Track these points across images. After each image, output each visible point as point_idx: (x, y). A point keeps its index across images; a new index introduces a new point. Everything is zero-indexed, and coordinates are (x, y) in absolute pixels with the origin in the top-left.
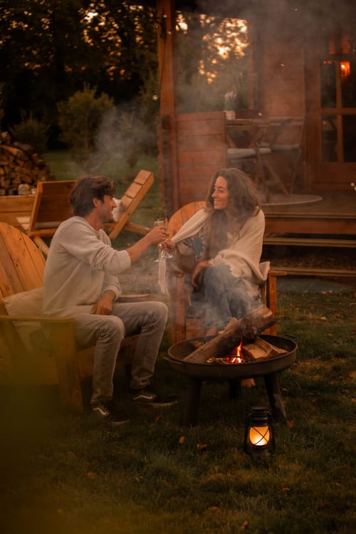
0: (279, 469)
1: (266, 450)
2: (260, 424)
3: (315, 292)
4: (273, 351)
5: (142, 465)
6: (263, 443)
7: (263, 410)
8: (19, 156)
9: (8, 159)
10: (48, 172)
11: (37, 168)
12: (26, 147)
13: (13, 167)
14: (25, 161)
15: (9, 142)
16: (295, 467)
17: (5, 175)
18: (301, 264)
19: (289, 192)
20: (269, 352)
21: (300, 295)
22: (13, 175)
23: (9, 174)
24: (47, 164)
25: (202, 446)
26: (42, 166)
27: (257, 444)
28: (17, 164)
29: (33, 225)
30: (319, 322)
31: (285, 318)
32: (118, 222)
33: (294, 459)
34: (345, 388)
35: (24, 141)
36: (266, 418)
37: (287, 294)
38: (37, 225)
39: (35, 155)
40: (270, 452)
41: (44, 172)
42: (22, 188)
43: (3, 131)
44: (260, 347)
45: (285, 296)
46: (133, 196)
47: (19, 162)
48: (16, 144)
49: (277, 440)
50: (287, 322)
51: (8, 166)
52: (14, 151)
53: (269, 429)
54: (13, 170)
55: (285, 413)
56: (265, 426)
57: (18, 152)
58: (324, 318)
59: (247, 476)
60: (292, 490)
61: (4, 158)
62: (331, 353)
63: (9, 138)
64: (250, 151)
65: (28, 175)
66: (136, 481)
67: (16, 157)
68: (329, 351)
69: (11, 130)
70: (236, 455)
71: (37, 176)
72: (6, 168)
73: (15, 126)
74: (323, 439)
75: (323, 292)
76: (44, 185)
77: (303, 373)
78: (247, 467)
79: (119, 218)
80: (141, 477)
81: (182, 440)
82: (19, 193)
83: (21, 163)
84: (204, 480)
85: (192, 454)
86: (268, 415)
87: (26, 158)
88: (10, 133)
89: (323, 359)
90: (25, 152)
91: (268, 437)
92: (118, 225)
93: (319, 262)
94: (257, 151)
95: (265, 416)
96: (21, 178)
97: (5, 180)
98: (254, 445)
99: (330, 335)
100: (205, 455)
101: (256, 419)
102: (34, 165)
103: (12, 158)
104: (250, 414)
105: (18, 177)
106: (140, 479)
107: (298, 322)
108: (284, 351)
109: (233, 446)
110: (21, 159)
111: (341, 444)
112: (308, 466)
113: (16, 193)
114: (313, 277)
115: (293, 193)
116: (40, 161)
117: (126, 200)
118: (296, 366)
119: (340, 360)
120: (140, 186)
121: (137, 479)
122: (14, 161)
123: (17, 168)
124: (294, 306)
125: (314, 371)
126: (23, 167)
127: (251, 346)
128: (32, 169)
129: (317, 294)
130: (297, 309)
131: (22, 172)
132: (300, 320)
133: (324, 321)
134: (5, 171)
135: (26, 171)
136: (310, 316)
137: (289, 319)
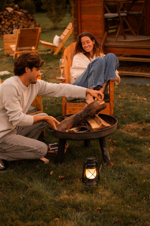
0: (99, 194)
1: (94, 181)
2: (91, 167)
3: (144, 85)
4: (103, 125)
5: (26, 188)
6: (93, 177)
7: (93, 160)
8: (22, 15)
9: (17, 17)
10: (35, 23)
11: (30, 21)
12: (25, 11)
13: (19, 20)
14: (25, 18)
15: (18, 9)
16: (107, 193)
17: (15, 24)
18: (139, 70)
19: (136, 34)
20: (100, 125)
21: (136, 86)
22: (19, 24)
23: (17, 23)
24: (35, 19)
25: (62, 177)
26: (32, 20)
27: (90, 178)
28: (21, 19)
29: (17, 49)
30: (142, 101)
31: (126, 99)
32: (58, 47)
33: (108, 188)
34: (147, 141)
35: (25, 9)
36: (95, 164)
37: (130, 85)
38: (18, 48)
39: (29, 15)
40: (97, 182)
41: (33, 23)
42: (15, 31)
43: (16, 4)
44: (97, 122)
45: (129, 86)
46: (65, 35)
47: (22, 18)
48: (21, 10)
49: (101, 175)
50: (126, 101)
51: (17, 20)
52: (20, 13)
53: (96, 170)
54: (19, 22)
55: (109, 158)
56: (94, 168)
57: (21, 14)
58: (145, 99)
59: (80, 198)
60: (102, 209)
61: (15, 16)
62: (144, 120)
63: (19, 7)
64: (116, 15)
65: (26, 24)
66: (20, 198)
67: (20, 16)
68: (142, 119)
69: (19, 3)
70: (79, 183)
71: (30, 24)
72: (16, 21)
73: (22, 2)
74: (127, 174)
75: (147, 85)
76: (21, 30)
77: (127, 131)
78: (82, 192)
79: (59, 45)
80: (24, 196)
81: (52, 173)
82: (13, 33)
83: (23, 19)
84: (57, 199)
85: (55, 182)
86: (96, 162)
87: (25, 17)
88: (19, 5)
89: (139, 123)
90: (25, 14)
91: (95, 174)
92: (58, 48)
93: (148, 69)
94: (119, 15)
95: (94, 163)
96: (23, 25)
97: (16, 26)
98: (88, 178)
99: (146, 109)
100: (62, 183)
101: (89, 165)
102: (29, 20)
103: (19, 17)
104: (86, 162)
105: (22, 25)
106: (23, 197)
107: (132, 101)
108: (109, 125)
109: (77, 178)
110: (22, 17)
111: (135, 179)
112: (115, 193)
113: (12, 33)
114: (143, 77)
115: (139, 35)
116: (32, 17)
117: (62, 37)
118: (125, 127)
119: (148, 124)
120: (69, 30)
121: (21, 197)
122: (20, 18)
123: (21, 21)
124: (132, 92)
125: (133, 130)
126: (24, 20)
127: (93, 121)
128: (28, 21)
129: (145, 85)
130: (133, 93)
131: (23, 23)
132: (133, 100)
133: (145, 101)
134: (15, 22)
135: (25, 22)
136: (138, 98)
137: (128, 99)
